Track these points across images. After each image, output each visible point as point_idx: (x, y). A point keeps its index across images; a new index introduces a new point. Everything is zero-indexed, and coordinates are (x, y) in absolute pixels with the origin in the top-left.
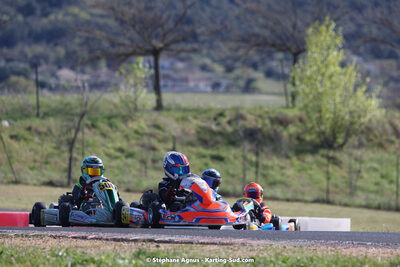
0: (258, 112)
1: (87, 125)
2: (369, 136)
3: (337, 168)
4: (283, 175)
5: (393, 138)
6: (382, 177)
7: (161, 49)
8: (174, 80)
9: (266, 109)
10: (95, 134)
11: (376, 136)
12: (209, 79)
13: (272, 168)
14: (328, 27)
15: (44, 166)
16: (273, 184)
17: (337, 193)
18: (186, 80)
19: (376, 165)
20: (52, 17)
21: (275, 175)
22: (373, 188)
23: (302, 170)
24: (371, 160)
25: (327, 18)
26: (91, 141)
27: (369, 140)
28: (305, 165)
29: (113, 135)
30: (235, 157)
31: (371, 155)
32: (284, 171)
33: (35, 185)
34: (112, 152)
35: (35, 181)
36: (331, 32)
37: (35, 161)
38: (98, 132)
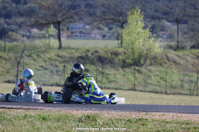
0: (105, 50)
1: (27, 55)
2: (155, 60)
3: (140, 75)
4: (115, 78)
5: (167, 61)
6: (161, 78)
7: (61, 21)
8: (85, 34)
9: (109, 48)
10: (30, 59)
11: (158, 61)
12: (101, 33)
13: (110, 75)
14: (137, 11)
15: (6, 74)
16: (110, 82)
17: (140, 86)
18: (90, 34)
19: (158, 73)
20: (29, 5)
21: (112, 78)
22: (156, 83)
23: (124, 75)
24: (156, 71)
25: (137, 7)
26: (28, 63)
27: (155, 62)
28: (126, 73)
29: (39, 60)
30: (94, 70)
31: (156, 69)
32: (116, 76)
33: (2, 82)
34: (38, 67)
35: (2, 81)
36: (139, 14)
37: (3, 72)
38: (32, 59)
